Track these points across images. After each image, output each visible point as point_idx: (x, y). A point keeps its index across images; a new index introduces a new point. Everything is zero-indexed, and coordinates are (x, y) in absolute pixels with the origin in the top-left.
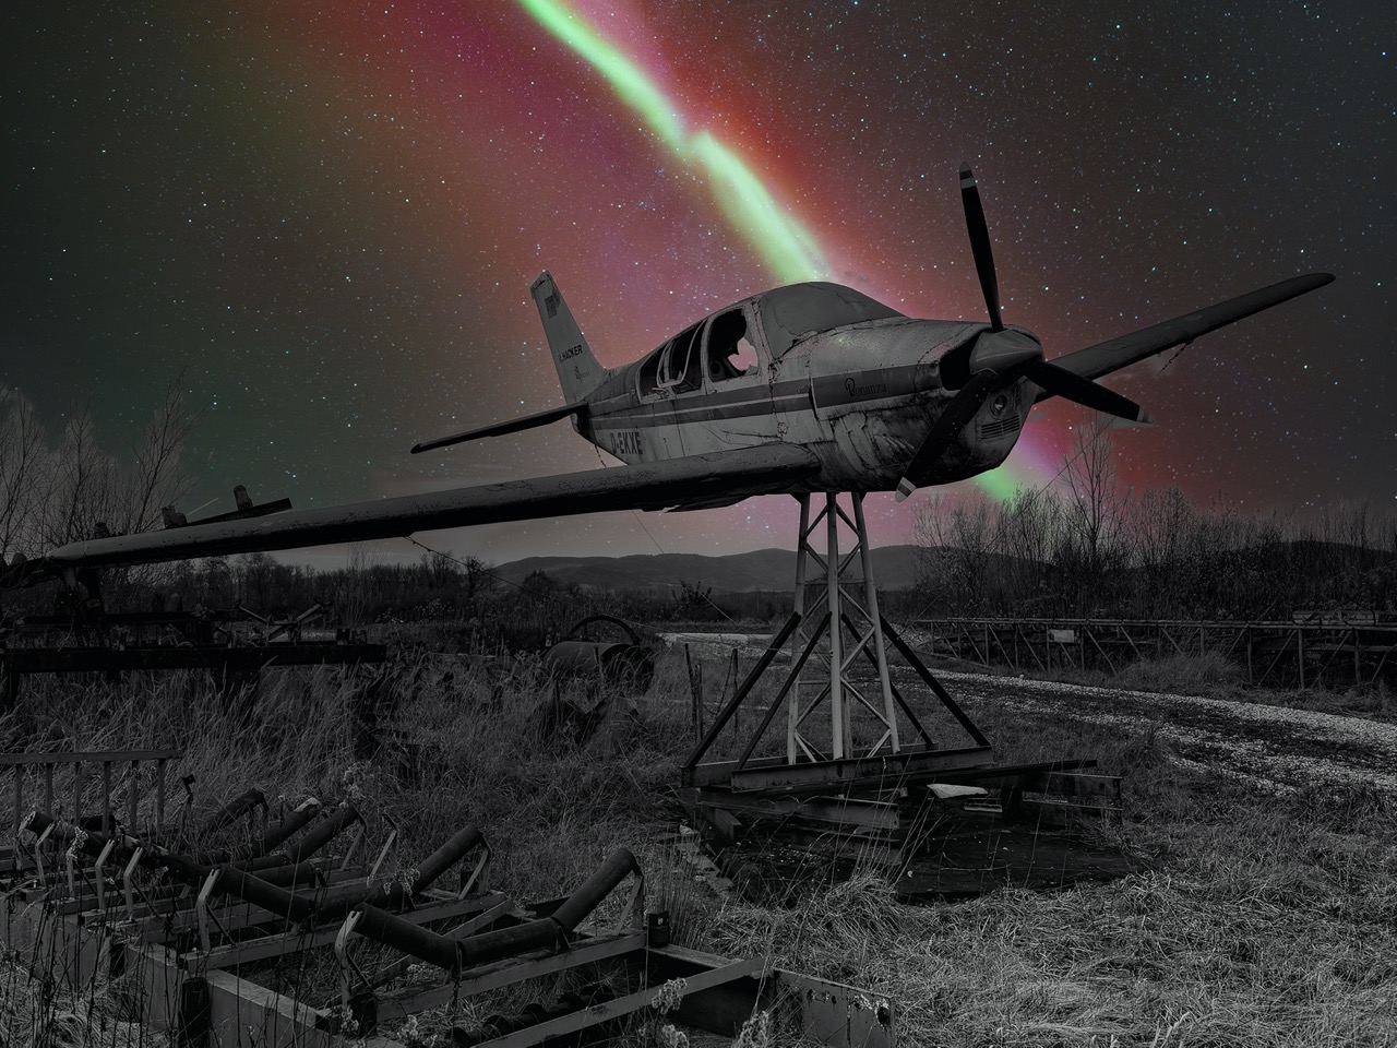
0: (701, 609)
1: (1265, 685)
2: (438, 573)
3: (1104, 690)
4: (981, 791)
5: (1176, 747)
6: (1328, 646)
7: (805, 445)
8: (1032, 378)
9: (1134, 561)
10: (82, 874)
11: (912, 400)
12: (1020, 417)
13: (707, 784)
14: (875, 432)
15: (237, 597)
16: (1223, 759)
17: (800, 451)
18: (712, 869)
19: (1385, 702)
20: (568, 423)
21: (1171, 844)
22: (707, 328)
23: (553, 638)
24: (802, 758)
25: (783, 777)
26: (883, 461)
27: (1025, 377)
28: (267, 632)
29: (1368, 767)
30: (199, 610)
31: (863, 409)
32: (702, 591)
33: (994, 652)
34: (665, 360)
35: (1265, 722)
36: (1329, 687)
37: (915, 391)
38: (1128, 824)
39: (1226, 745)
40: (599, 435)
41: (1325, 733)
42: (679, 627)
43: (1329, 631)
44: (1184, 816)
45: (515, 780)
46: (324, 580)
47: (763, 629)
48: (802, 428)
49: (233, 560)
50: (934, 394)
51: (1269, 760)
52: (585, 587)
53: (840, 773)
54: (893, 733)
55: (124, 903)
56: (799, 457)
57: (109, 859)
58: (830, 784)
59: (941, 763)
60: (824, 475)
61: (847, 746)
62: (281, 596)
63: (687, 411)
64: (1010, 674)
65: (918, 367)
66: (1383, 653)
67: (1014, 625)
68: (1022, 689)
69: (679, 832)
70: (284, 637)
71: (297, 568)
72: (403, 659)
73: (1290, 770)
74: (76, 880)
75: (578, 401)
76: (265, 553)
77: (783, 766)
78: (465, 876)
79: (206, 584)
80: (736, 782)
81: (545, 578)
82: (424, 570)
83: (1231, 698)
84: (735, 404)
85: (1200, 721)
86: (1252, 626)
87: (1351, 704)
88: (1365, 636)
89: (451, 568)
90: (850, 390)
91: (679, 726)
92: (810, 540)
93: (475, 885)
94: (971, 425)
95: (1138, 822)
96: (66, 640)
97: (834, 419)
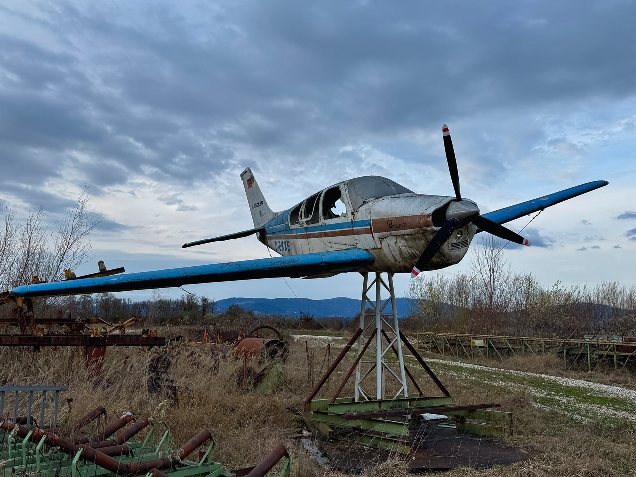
0: (310, 324)
1: (573, 369)
2: (189, 303)
3: (499, 370)
4: (445, 417)
5: (534, 398)
6: (602, 352)
7: (367, 250)
8: (474, 223)
9: (510, 309)
10: (15, 446)
11: (419, 231)
12: (468, 241)
13: (316, 410)
14: (401, 245)
15: (95, 312)
16: (556, 405)
17: (365, 253)
18: (318, 453)
19: (629, 379)
20: (255, 236)
21: (537, 446)
22: (323, 195)
23: (242, 336)
24: (361, 399)
25: (354, 408)
26: (404, 258)
27: (471, 222)
28: (108, 329)
29: (624, 410)
30: (79, 319)
31: (395, 234)
32: (310, 315)
33: (446, 349)
34: (303, 209)
35: (574, 387)
36: (602, 371)
37: (420, 227)
38: (516, 436)
39: (557, 398)
40: (269, 242)
41: (602, 393)
42: (299, 332)
43: (601, 345)
44: (541, 432)
45: (224, 405)
46: (136, 306)
47: (338, 334)
48: (366, 242)
49: (94, 296)
50: (429, 229)
51: (578, 406)
52: (256, 312)
53: (380, 407)
54: (405, 389)
55: (35, 462)
56: (363, 255)
57: (30, 439)
58: (375, 412)
59: (426, 404)
60: (376, 264)
61: (383, 393)
62: (116, 313)
63: (311, 232)
64: (454, 360)
65: (422, 216)
66: (627, 356)
67: (456, 337)
68: (461, 367)
69: (302, 433)
70: (117, 332)
71: (124, 300)
72: (171, 344)
73: (588, 411)
74: (13, 449)
75: (260, 226)
76: (109, 293)
77: (353, 403)
78: (202, 454)
79: (81, 306)
80: (331, 410)
81: (238, 308)
82: (182, 302)
83: (557, 375)
84: (335, 230)
85: (544, 386)
86: (566, 341)
87: (613, 379)
88: (619, 348)
89: (195, 301)
90: (389, 225)
91: (301, 381)
92: (368, 294)
93: (206, 459)
94: (446, 243)
95: (520, 435)
96: (16, 331)
97: (381, 239)
